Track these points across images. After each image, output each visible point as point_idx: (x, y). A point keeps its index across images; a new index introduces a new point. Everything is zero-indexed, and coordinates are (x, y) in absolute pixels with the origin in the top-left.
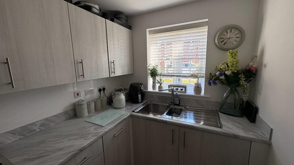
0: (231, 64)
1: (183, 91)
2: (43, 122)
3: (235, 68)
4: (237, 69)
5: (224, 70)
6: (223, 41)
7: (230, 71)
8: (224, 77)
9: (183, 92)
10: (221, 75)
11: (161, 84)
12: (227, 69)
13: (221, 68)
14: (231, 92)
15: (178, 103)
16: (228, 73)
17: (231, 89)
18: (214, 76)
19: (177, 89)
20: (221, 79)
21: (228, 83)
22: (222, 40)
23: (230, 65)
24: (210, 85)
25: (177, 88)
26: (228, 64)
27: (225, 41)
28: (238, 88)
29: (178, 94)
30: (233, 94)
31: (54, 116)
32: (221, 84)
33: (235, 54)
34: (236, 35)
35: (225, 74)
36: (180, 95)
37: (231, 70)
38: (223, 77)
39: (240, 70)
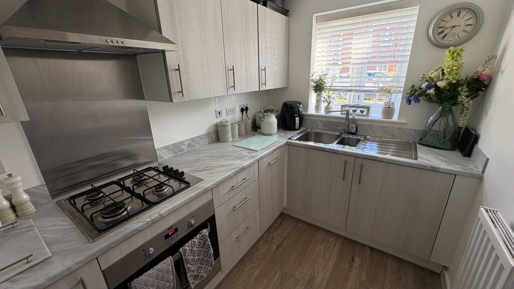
0: (448, 70)
1: (365, 113)
2: (190, 142)
3: (455, 76)
4: (457, 77)
5: (435, 80)
6: (443, 32)
7: (445, 82)
8: (435, 90)
9: (363, 116)
10: (429, 87)
11: (329, 104)
12: (441, 78)
13: (432, 76)
14: (442, 114)
15: (354, 131)
16: (441, 84)
17: (443, 109)
18: (418, 89)
19: (355, 111)
20: (429, 94)
21: (439, 101)
22: (441, 30)
23: (447, 72)
24: (410, 104)
25: (354, 109)
26: (444, 70)
27: (447, 31)
28: (454, 108)
29: (356, 117)
30: (444, 117)
31: (199, 137)
32: (427, 101)
33: (459, 54)
34: (467, 20)
35: (436, 86)
36: (359, 120)
37: (447, 79)
38: (432, 91)
39: (462, 80)
